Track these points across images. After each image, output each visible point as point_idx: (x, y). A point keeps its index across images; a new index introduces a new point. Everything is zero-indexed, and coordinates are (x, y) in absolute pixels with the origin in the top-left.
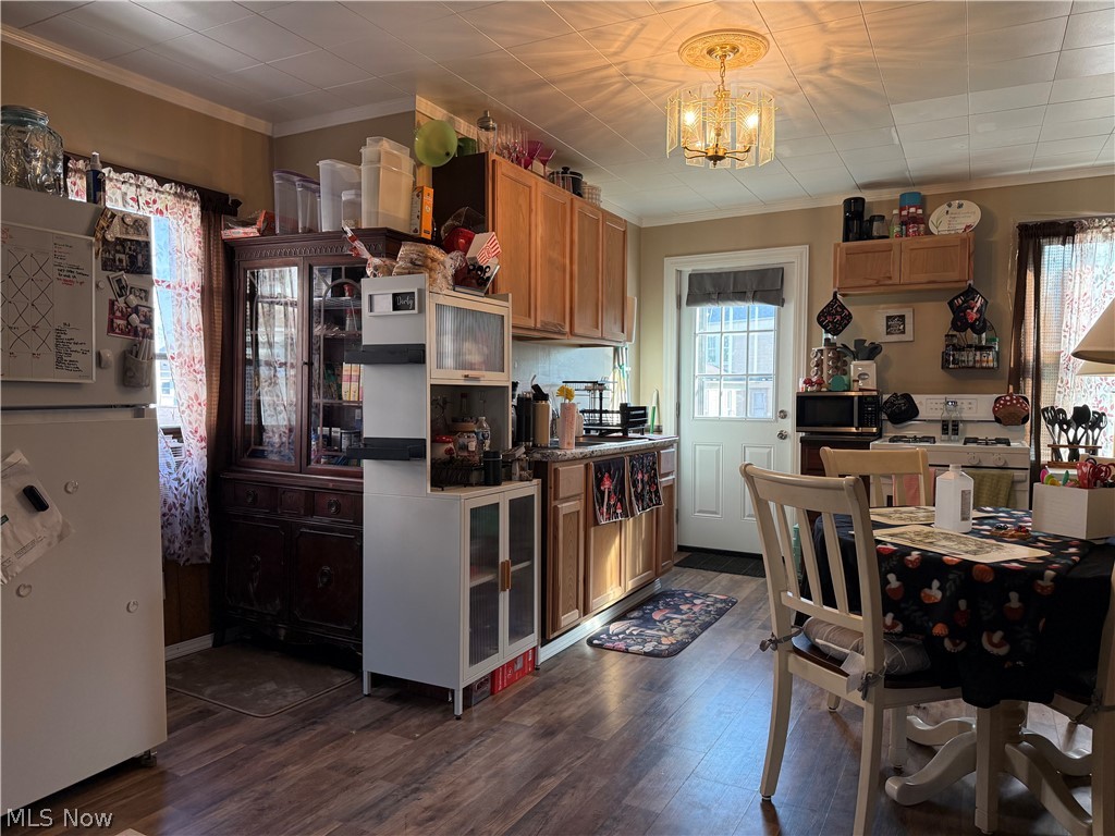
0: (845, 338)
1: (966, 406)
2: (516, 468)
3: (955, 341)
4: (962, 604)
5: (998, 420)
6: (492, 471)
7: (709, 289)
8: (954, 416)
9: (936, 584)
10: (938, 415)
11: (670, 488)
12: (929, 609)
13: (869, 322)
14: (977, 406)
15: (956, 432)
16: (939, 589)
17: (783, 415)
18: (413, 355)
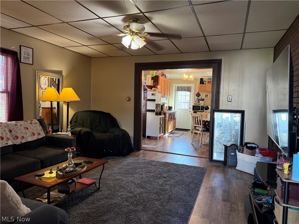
0: (200, 98)
2: (162, 114)
6: (160, 114)
7: (180, 89)
11: (176, 118)
12: (207, 125)
13: (203, 96)
17: (190, 108)
18: (154, 100)
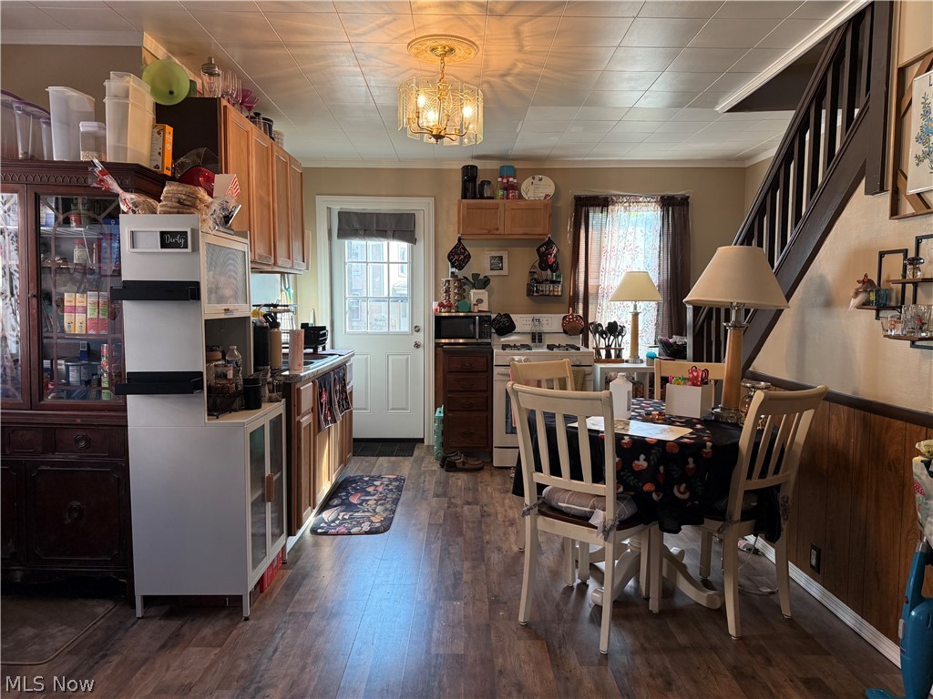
0: (467, 272)
1: (544, 322)
2: (266, 392)
3: (536, 276)
4: (661, 468)
5: (565, 332)
6: (251, 400)
7: (355, 225)
8: (537, 329)
9: (642, 457)
10: (528, 329)
12: (640, 474)
13: (480, 262)
14: (552, 322)
15: (540, 341)
16: (645, 460)
17: (417, 329)
18: (186, 292)
